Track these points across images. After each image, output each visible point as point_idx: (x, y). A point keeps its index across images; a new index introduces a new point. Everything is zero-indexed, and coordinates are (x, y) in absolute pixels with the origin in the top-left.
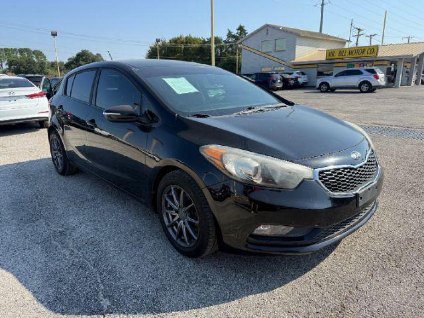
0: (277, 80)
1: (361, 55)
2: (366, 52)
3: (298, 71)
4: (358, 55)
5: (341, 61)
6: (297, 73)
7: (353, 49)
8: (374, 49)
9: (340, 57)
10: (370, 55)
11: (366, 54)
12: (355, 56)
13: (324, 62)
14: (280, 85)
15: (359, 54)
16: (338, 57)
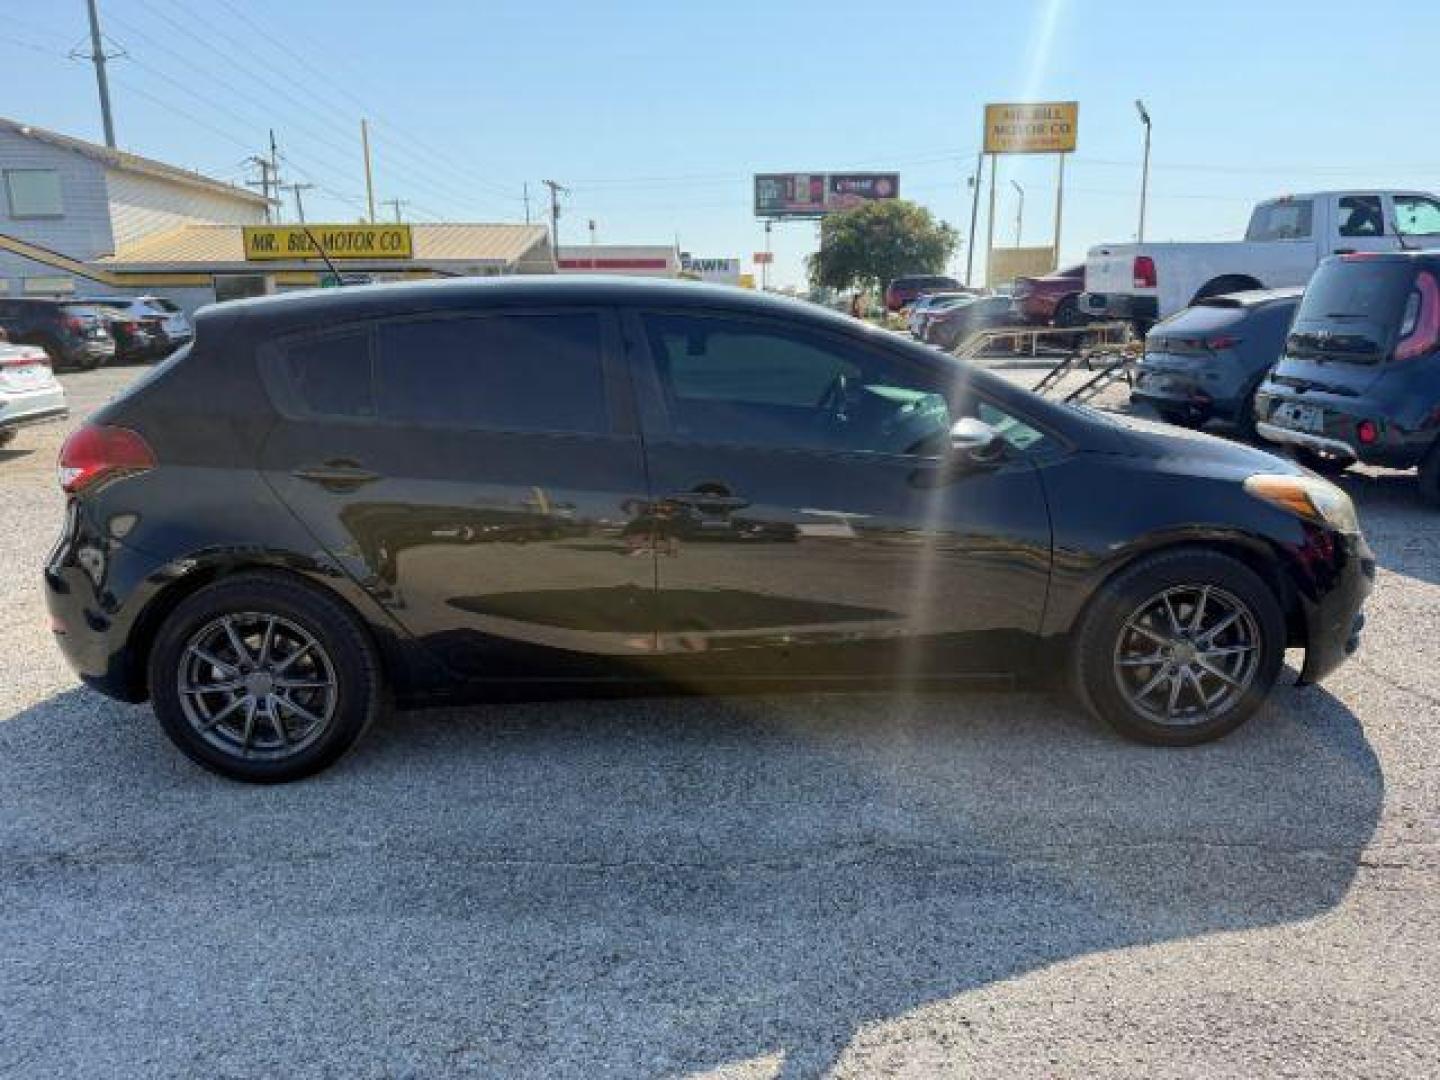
0: (94, 329)
1: (363, 252)
2: (376, 243)
3: (146, 298)
4: (353, 252)
5: (300, 266)
6: (147, 303)
7: (337, 231)
8: (399, 234)
9: (296, 253)
10: (389, 252)
11: (377, 251)
12: (345, 252)
13: (240, 267)
14: (110, 349)
15: (357, 249)
16: (288, 253)
